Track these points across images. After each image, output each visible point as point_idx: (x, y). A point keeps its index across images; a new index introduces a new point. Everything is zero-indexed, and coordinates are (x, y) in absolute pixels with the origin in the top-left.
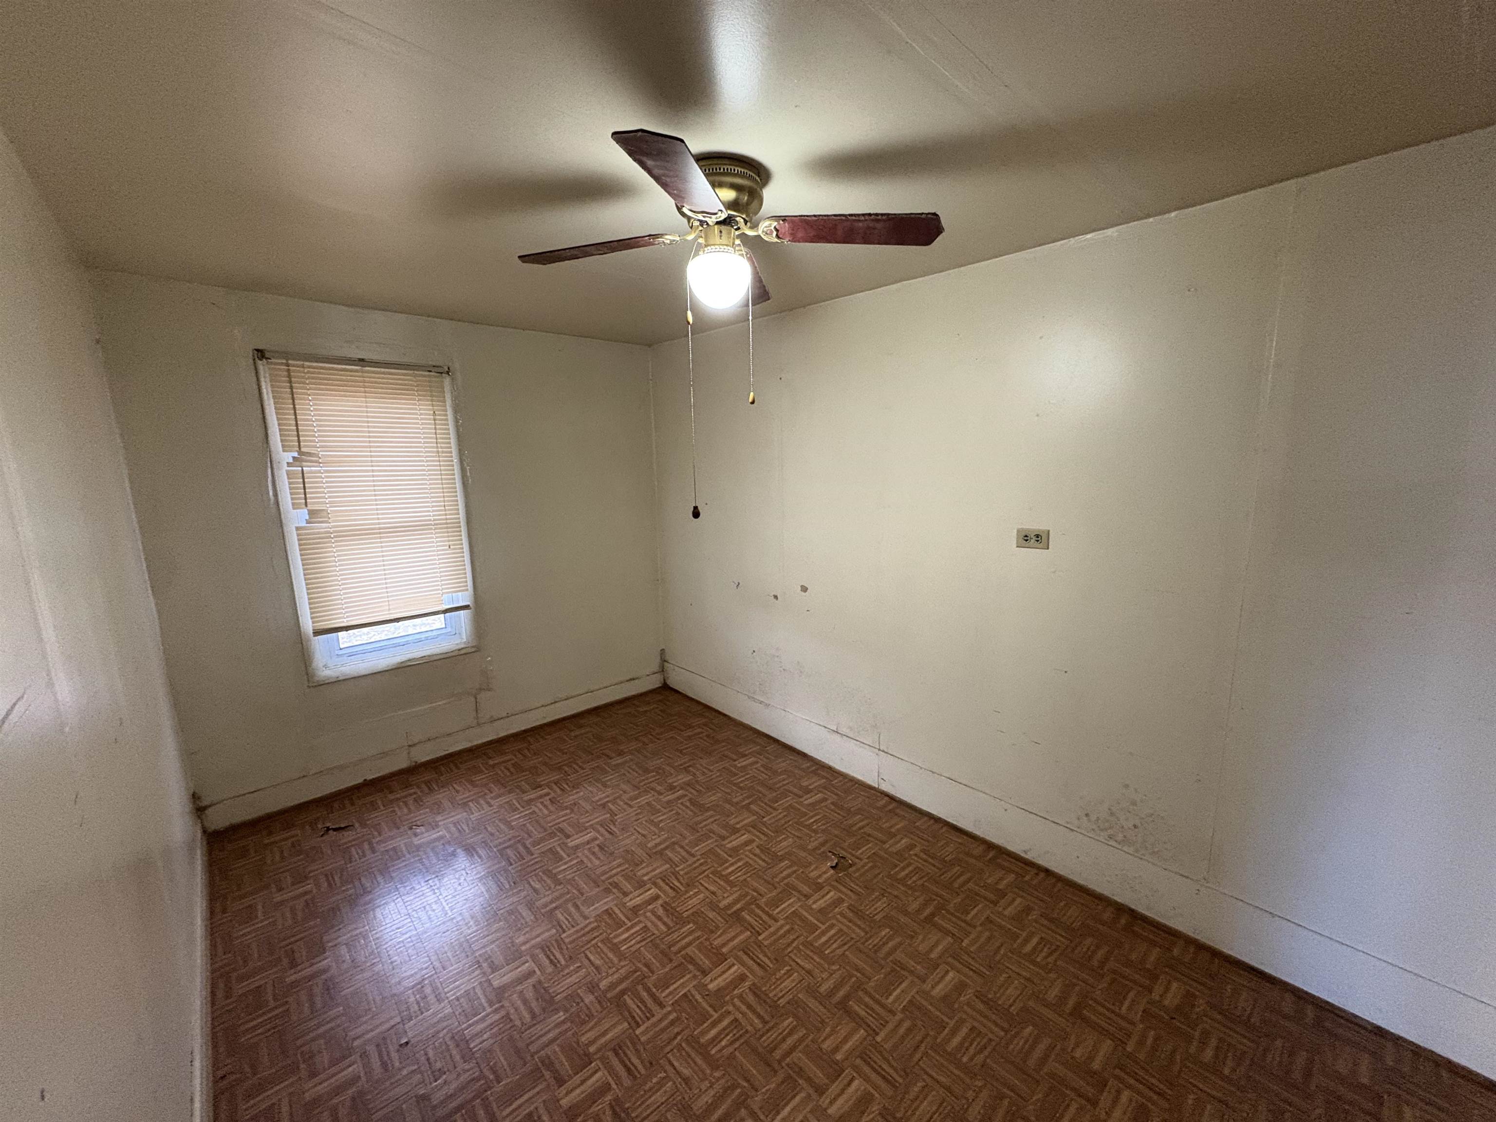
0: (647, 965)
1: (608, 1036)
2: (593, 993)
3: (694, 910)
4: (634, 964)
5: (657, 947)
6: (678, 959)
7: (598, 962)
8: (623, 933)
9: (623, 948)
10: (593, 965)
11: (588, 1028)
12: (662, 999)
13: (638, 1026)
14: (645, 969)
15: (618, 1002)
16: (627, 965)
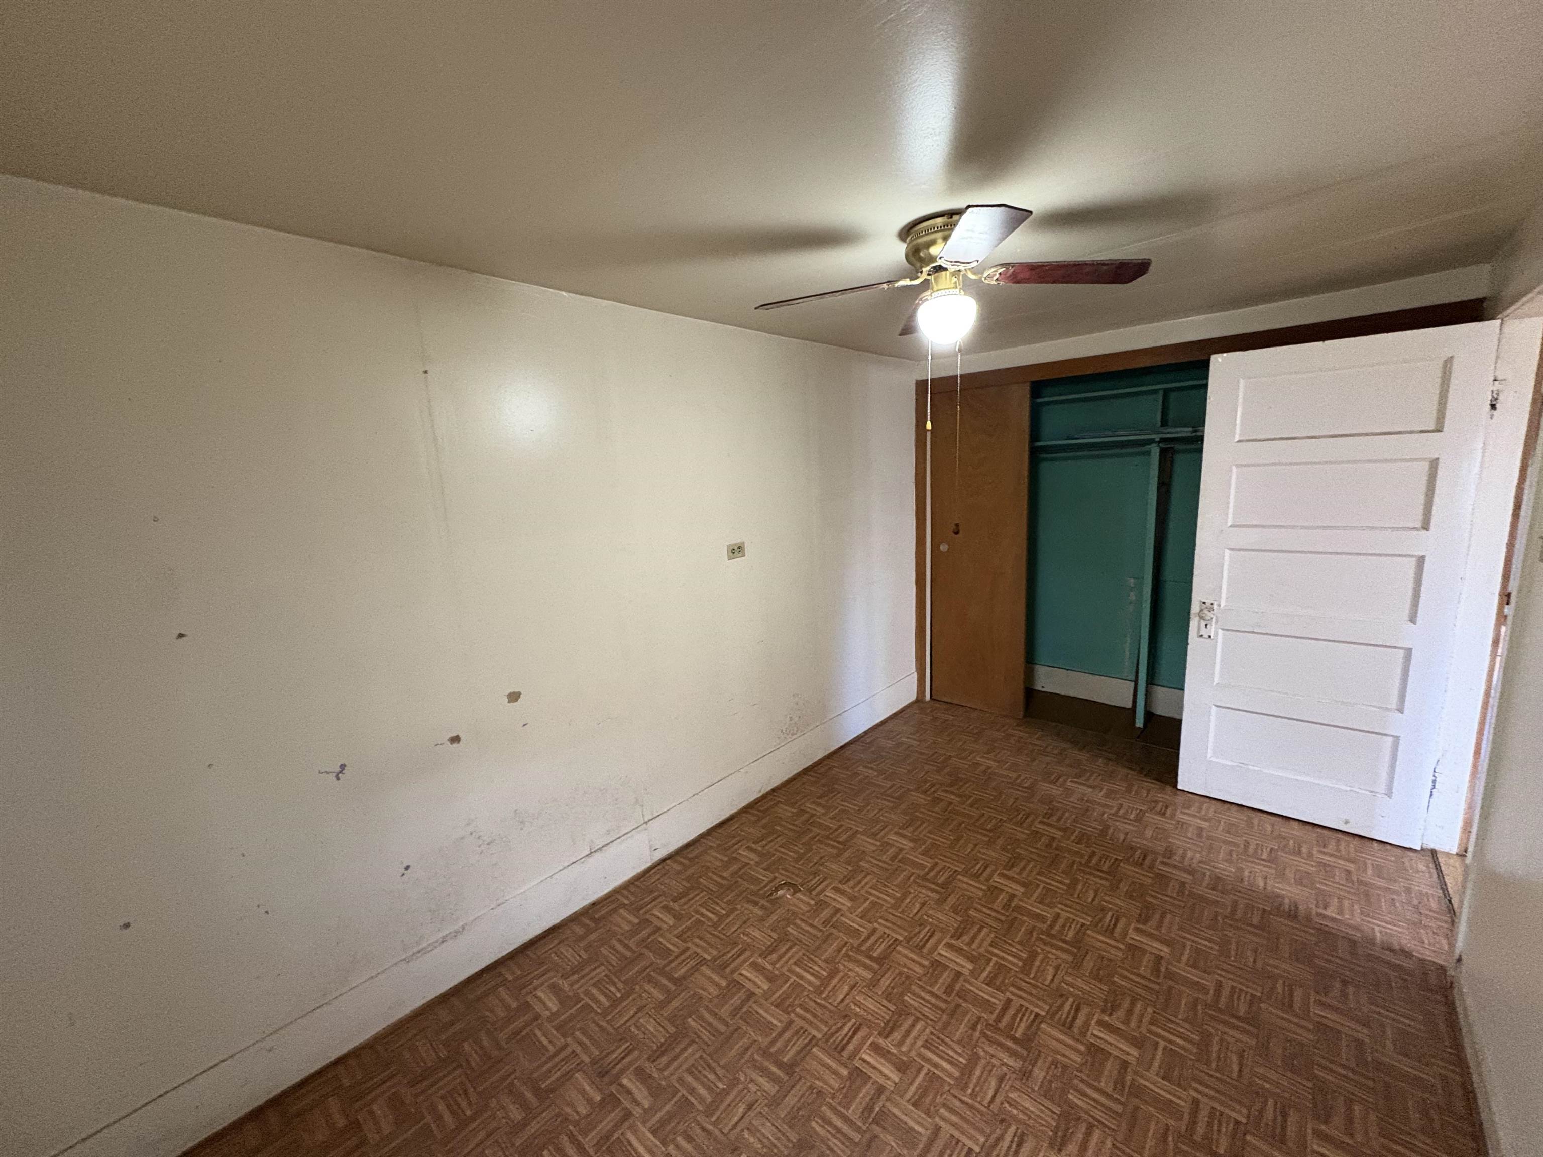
0: (974, 1028)
1: (1062, 1037)
2: (1031, 1071)
3: (885, 1003)
4: (977, 1041)
5: (946, 1025)
6: (954, 999)
7: (993, 1083)
8: (943, 1070)
9: (964, 1061)
10: (1000, 1086)
11: (1067, 1060)
12: (1002, 1003)
13: (1037, 1015)
14: (979, 1027)
15: (1026, 1041)
16: (982, 1048)
